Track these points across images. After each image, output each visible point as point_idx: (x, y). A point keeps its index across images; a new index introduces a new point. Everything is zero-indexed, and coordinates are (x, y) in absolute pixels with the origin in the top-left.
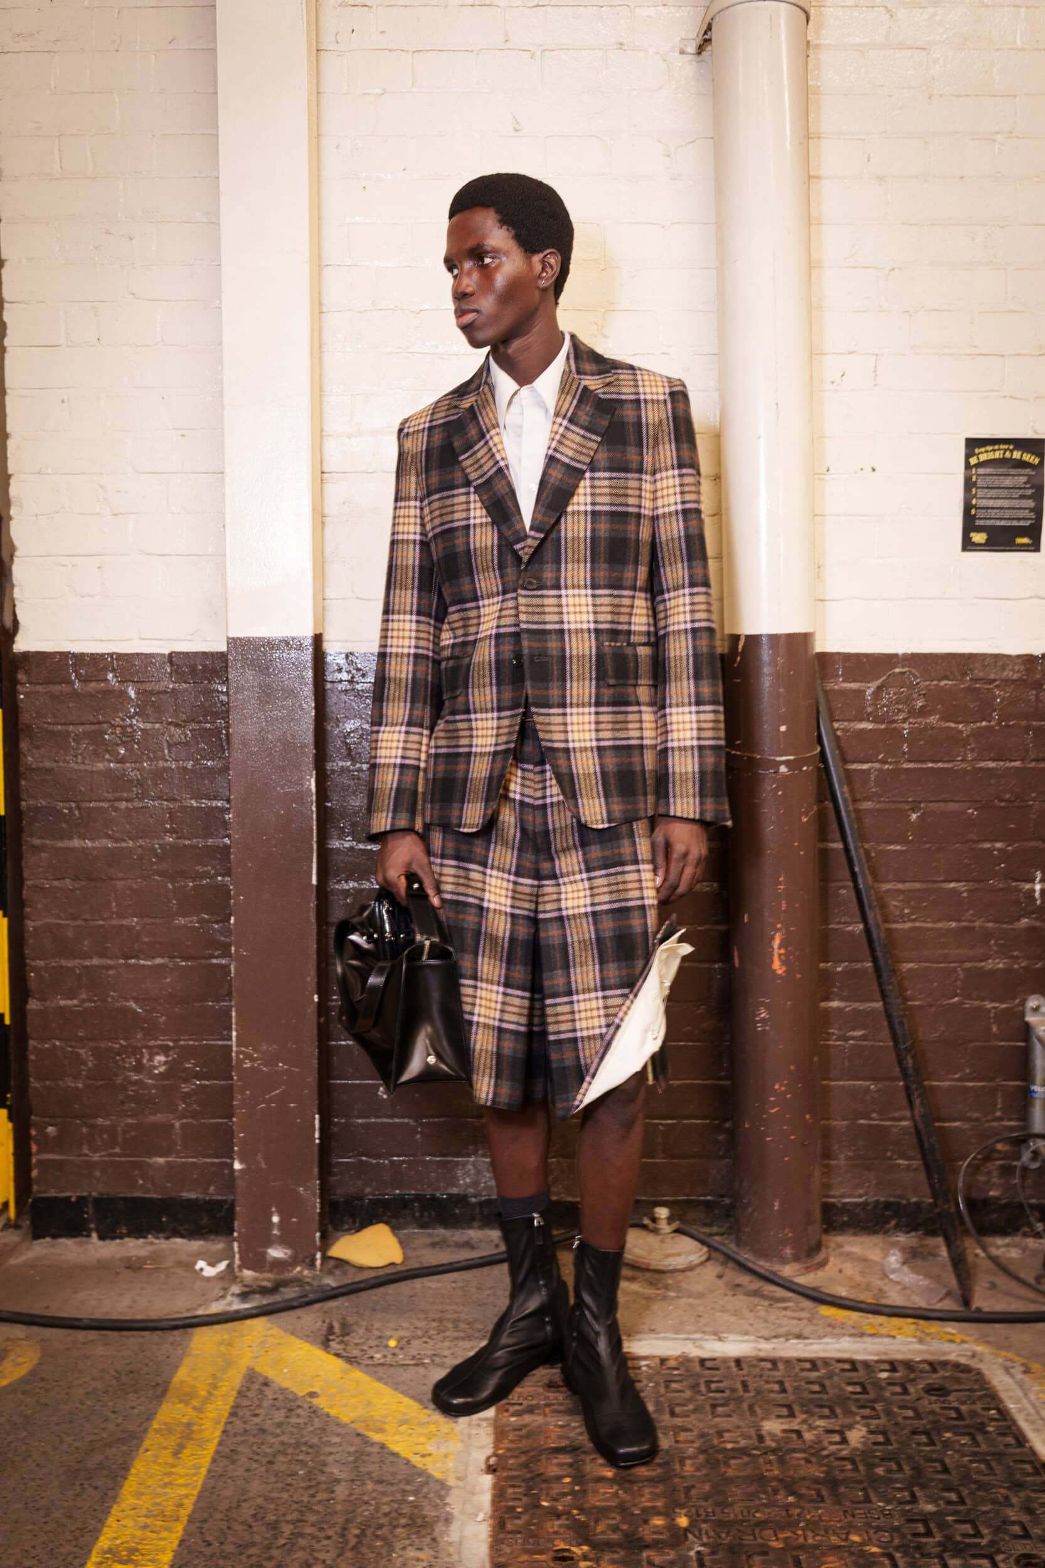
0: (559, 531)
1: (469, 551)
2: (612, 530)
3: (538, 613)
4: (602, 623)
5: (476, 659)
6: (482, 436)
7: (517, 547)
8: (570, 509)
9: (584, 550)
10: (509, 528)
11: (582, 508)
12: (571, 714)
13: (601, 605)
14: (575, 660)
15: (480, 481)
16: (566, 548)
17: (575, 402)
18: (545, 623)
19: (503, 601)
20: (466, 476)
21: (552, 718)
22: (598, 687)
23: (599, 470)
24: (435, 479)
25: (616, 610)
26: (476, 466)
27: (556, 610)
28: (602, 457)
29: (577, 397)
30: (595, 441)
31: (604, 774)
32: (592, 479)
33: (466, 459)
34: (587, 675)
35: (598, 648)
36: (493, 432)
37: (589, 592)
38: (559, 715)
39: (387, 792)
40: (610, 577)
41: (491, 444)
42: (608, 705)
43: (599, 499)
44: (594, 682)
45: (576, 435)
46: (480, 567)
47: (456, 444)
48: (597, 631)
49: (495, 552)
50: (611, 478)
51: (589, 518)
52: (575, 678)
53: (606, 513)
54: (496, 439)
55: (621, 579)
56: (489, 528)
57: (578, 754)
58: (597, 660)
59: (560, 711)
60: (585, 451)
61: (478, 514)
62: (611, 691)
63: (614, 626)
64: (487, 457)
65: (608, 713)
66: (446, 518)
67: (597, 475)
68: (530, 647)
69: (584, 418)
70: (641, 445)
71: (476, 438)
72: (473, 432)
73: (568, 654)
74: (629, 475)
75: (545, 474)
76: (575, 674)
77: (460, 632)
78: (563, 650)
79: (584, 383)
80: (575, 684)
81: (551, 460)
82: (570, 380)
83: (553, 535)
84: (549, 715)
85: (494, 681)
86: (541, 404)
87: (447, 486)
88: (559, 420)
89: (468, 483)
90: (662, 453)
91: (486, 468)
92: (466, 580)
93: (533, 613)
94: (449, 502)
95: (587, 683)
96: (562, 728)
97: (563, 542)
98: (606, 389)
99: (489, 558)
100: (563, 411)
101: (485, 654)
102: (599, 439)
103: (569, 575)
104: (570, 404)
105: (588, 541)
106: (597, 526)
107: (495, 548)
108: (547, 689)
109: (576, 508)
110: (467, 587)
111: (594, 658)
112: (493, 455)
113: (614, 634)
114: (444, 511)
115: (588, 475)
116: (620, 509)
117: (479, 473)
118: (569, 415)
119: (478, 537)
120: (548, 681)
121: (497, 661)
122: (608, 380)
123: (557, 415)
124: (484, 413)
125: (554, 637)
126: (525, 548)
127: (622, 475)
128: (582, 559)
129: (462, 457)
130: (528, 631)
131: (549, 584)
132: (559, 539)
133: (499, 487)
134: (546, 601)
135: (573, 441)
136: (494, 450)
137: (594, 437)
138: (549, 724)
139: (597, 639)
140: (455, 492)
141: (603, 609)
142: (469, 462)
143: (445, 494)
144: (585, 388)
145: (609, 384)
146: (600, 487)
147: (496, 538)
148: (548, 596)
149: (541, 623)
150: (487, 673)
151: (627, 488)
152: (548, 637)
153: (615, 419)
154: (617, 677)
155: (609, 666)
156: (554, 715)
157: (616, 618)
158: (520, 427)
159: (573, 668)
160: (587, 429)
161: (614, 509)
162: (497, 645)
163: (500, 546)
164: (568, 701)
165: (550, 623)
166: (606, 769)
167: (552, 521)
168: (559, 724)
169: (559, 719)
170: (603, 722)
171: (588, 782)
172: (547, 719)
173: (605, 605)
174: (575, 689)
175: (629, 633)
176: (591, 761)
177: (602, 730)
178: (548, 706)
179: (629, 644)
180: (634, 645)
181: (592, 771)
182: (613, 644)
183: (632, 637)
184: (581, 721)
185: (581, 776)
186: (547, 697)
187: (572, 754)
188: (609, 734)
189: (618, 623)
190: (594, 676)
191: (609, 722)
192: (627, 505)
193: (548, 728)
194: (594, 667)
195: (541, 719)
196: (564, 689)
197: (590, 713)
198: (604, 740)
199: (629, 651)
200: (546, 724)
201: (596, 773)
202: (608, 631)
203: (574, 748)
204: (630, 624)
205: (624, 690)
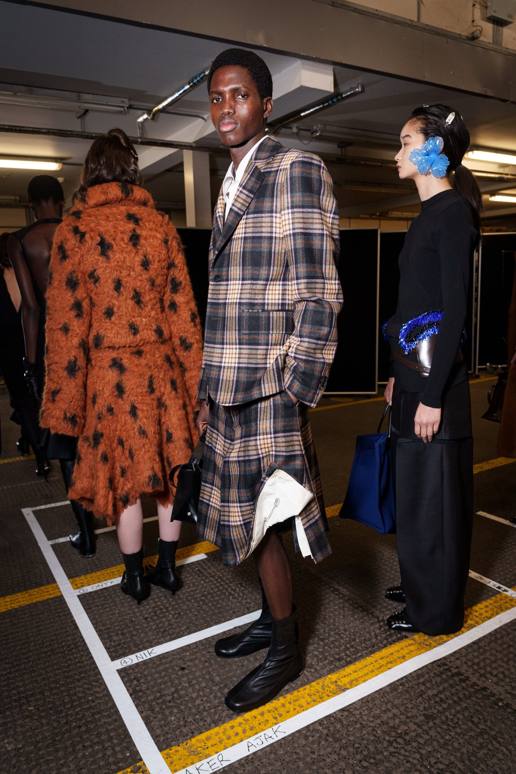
0: (230, 249)
2: (253, 247)
3: (217, 294)
4: (245, 299)
8: (235, 236)
9: (239, 259)
11: (240, 236)
12: (226, 348)
14: (229, 319)
16: (232, 258)
17: (249, 176)
18: (219, 299)
22: (239, 334)
23: (250, 214)
27: (225, 292)
28: (253, 206)
29: (250, 173)
30: (251, 198)
31: (237, 381)
32: (246, 219)
34: (234, 328)
35: (240, 313)
37: (241, 282)
38: (219, 348)
40: (252, 274)
42: (246, 344)
43: (248, 230)
44: (237, 332)
45: (244, 195)
48: (240, 303)
50: (254, 218)
51: (243, 241)
52: (228, 329)
53: (251, 237)
54: (219, 202)
55: (258, 275)
57: (226, 370)
58: (238, 320)
59: (221, 346)
60: (245, 203)
62: (247, 337)
63: (252, 301)
65: (246, 349)
67: (249, 216)
68: (210, 312)
69: (251, 185)
73: (226, 316)
74: (264, 215)
76: (228, 327)
78: (225, 314)
79: (256, 164)
80: (228, 332)
81: (230, 211)
82: (250, 165)
84: (214, 348)
88: (240, 186)
90: (282, 199)
93: (215, 294)
95: (234, 332)
96: (220, 355)
97: (231, 255)
98: (266, 166)
100: (243, 182)
102: (252, 196)
103: (232, 273)
104: (246, 178)
105: (241, 254)
106: (246, 245)
108: (215, 334)
109: (237, 236)
111: (237, 318)
113: (252, 305)
115: (245, 217)
116: (258, 235)
118: (244, 184)
120: (216, 330)
125: (222, 307)
127: (260, 215)
128: (238, 264)
130: (211, 303)
131: (224, 278)
132: (229, 253)
134: (222, 288)
135: (241, 198)
138: (213, 353)
139: (239, 308)
141: (246, 291)
144: (256, 167)
146: (250, 223)
148: (222, 285)
149: (217, 299)
151: (262, 222)
152: (219, 306)
153: (264, 183)
154: (250, 329)
155: (246, 323)
156: (217, 348)
157: (253, 296)
159: (228, 324)
160: (250, 191)
161: (255, 235)
164: (225, 342)
165: (221, 299)
166: (240, 380)
168: (219, 353)
169: (220, 351)
170: (243, 354)
171: (227, 384)
172: (212, 350)
173: (247, 289)
174: (228, 335)
175: (264, 304)
176: (232, 374)
177: (242, 358)
178: (214, 343)
179: (263, 310)
180: (269, 311)
181: (231, 379)
182: (250, 311)
183: (266, 306)
184: (231, 352)
185: (224, 381)
186: (215, 339)
187: (222, 369)
188: (245, 361)
189: (255, 299)
190: (237, 328)
191: (246, 354)
192: (262, 232)
193: (212, 354)
194: (237, 324)
195: (209, 350)
196: (223, 335)
197: (236, 349)
198: (242, 363)
199: (263, 315)
200: (211, 352)
201: (233, 381)
202: (246, 304)
203: (224, 367)
204: (264, 299)
205: (256, 337)
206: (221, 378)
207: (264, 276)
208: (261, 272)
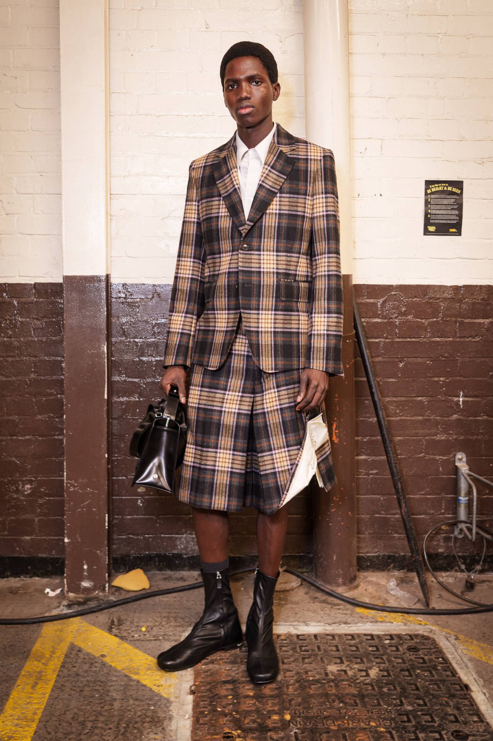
0: (262, 222)
1: (218, 229)
2: (288, 223)
3: (248, 263)
4: (280, 269)
5: (219, 284)
6: (228, 172)
7: (240, 228)
8: (268, 211)
9: (273, 232)
10: (237, 219)
11: (274, 212)
12: (262, 314)
13: (281, 260)
14: (265, 287)
15: (225, 195)
16: (265, 231)
17: (275, 158)
18: (251, 267)
19: (232, 255)
20: (219, 192)
21: (251, 315)
22: (276, 301)
23: (284, 193)
24: (204, 192)
25: (289, 263)
26: (224, 187)
27: (258, 261)
28: (286, 186)
29: (276, 156)
30: (283, 178)
31: (275, 345)
32: (280, 197)
33: (220, 183)
34: (271, 295)
35: (277, 282)
36: (233, 170)
37: (275, 253)
38: (255, 314)
39: (174, 346)
40: (287, 247)
41: (232, 176)
42: (281, 310)
43: (283, 208)
44: (274, 299)
45: (274, 175)
46: (223, 238)
47: (216, 175)
48: (277, 273)
49: (230, 231)
50: (290, 197)
51: (277, 216)
52: (265, 296)
53: (286, 214)
54: (235, 174)
55: (292, 248)
56: (228, 218)
57: (263, 335)
58: (276, 288)
59: (256, 312)
60: (278, 183)
61: (223, 211)
62: (283, 304)
63: (287, 271)
64: (230, 183)
65: (281, 315)
66: (208, 212)
67: (283, 195)
68: (243, 279)
69: (279, 166)
70: (306, 182)
71: (225, 173)
72: (224, 170)
73: (262, 284)
74: (299, 196)
75: (257, 193)
76: (265, 294)
77: (212, 269)
78: (260, 281)
79: (280, 149)
80: (265, 299)
81: (260, 186)
82: (274, 147)
83: (258, 224)
85: (226, 295)
86: (258, 158)
87: (210, 196)
88: (266, 167)
89: (220, 196)
90: (317, 186)
91: (229, 188)
92: (216, 243)
93: (246, 262)
94: (210, 204)
95: (271, 299)
96: (256, 321)
97: (263, 228)
98: (292, 153)
99: (227, 233)
100: (269, 162)
101: (222, 281)
102: (285, 177)
103: (265, 244)
104: (272, 159)
105: (276, 228)
106: (281, 221)
107: (230, 228)
108: (250, 300)
109: (271, 211)
110: (216, 247)
111: (275, 287)
112: (233, 182)
113: (287, 275)
114: (208, 208)
115: (278, 195)
116: (293, 213)
117: (225, 190)
118: (271, 164)
119: (222, 222)
120: (251, 297)
121: (228, 285)
122: (293, 148)
123: (265, 164)
124: (230, 161)
125: (255, 275)
126: (244, 230)
127: (296, 196)
128: (272, 237)
129: (218, 182)
130: (243, 271)
131: (255, 248)
132: (262, 226)
133: (234, 198)
134: (253, 257)
135: (272, 178)
136: (233, 179)
137: (283, 176)
138: (250, 318)
139: (277, 277)
140: (213, 199)
141: (281, 262)
142: (221, 185)
143: (209, 200)
144: (281, 151)
145: (293, 150)
146: (283, 201)
147: (231, 223)
148: (254, 254)
149: (249, 267)
150: (223, 291)
151: (298, 202)
152: (253, 274)
153: (295, 168)
154: (286, 297)
155: (283, 291)
156: (253, 314)
157: (288, 267)
158: (247, 169)
159: (264, 291)
160: (280, 172)
161: (290, 212)
162: (228, 277)
163: (232, 228)
164: (261, 307)
165: (254, 268)
166: (277, 343)
167: (258, 217)
168: (255, 319)
169: (256, 316)
170: (278, 319)
171: (267, 349)
172: (249, 316)
173: (283, 261)
174: (264, 302)
175: (295, 275)
176: (269, 339)
177: (277, 323)
178: (250, 309)
179: (295, 281)
180: (298, 282)
181: (269, 343)
182: (286, 280)
183: (297, 277)
184: (267, 318)
185: (264, 346)
186: (250, 304)
187: (260, 334)
188: (281, 325)
189: (289, 270)
190: (274, 296)
191: (281, 319)
192: (297, 211)
193: (249, 320)
194: (275, 291)
195: (245, 315)
196: (259, 301)
197: (272, 314)
198: (278, 328)
199: (295, 284)
200: (248, 318)
201: (271, 345)
202: (283, 273)
203: (261, 331)
204: (296, 271)
205: (291, 304)
206: (260, 343)
207: (297, 250)
208: (294, 246)
